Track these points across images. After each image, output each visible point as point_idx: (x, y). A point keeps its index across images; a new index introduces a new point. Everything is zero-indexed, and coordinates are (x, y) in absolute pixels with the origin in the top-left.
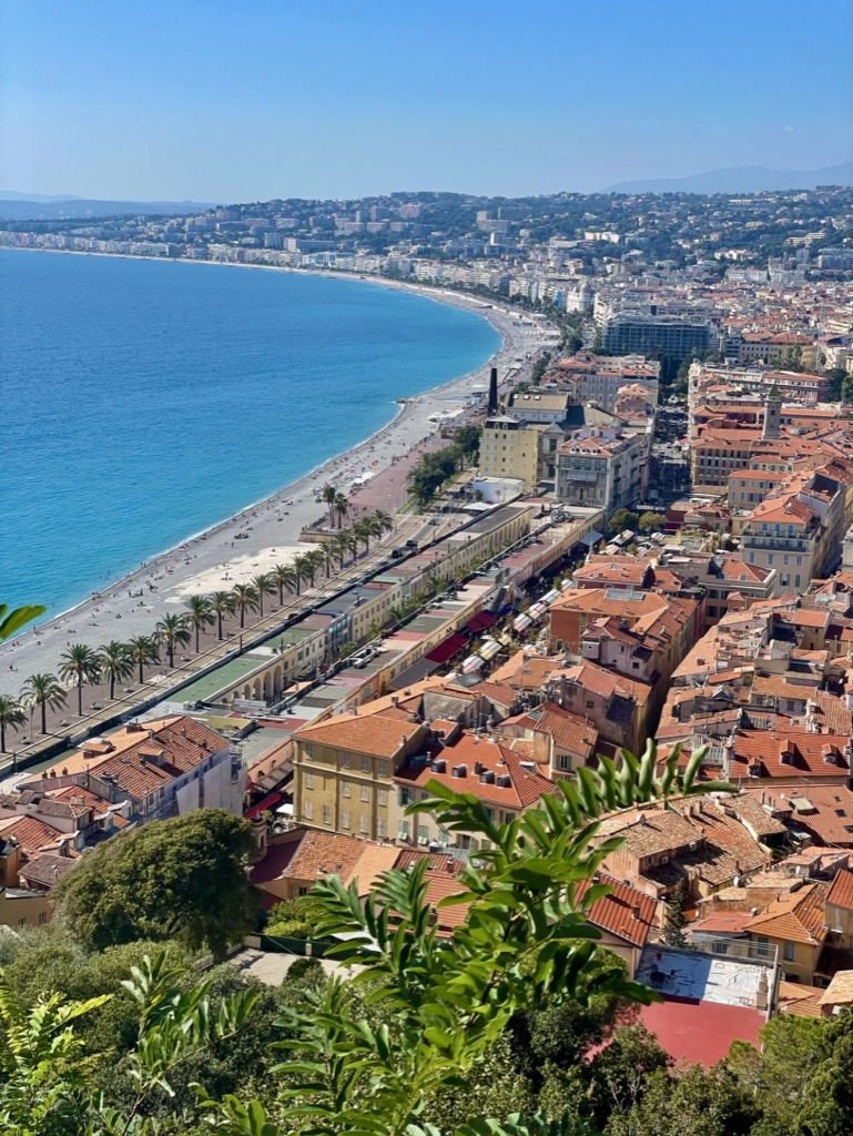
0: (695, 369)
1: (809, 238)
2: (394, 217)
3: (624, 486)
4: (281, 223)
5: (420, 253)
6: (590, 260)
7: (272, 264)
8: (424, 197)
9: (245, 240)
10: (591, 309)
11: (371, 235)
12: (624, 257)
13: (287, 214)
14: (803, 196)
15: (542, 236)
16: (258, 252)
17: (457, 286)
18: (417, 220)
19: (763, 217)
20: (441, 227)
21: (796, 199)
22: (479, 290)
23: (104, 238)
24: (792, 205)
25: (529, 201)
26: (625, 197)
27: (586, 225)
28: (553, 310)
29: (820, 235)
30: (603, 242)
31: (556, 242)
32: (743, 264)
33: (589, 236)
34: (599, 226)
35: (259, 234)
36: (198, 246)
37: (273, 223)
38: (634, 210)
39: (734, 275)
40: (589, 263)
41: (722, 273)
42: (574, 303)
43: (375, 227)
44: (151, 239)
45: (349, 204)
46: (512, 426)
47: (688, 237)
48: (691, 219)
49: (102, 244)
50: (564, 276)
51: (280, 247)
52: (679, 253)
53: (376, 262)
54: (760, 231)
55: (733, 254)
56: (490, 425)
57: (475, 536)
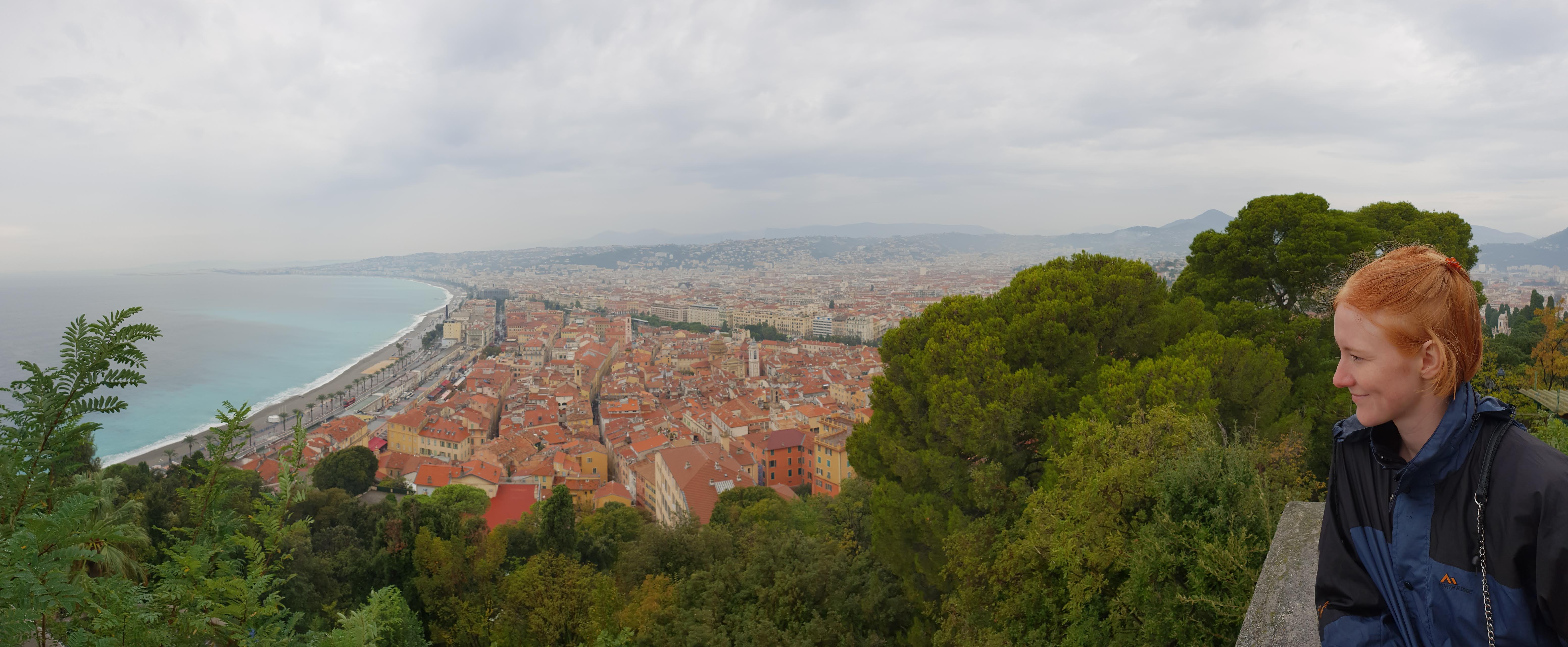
1: (536, 262)
14: (533, 250)
15: (461, 264)
19: (523, 256)
24: (531, 253)
25: (456, 254)
26: (483, 252)
27: (473, 261)
32: (519, 270)
33: (474, 264)
34: (477, 261)
38: (486, 256)
39: (516, 274)
41: (512, 273)
42: (471, 284)
47: (502, 263)
48: (503, 258)
54: (522, 260)
55: (515, 268)
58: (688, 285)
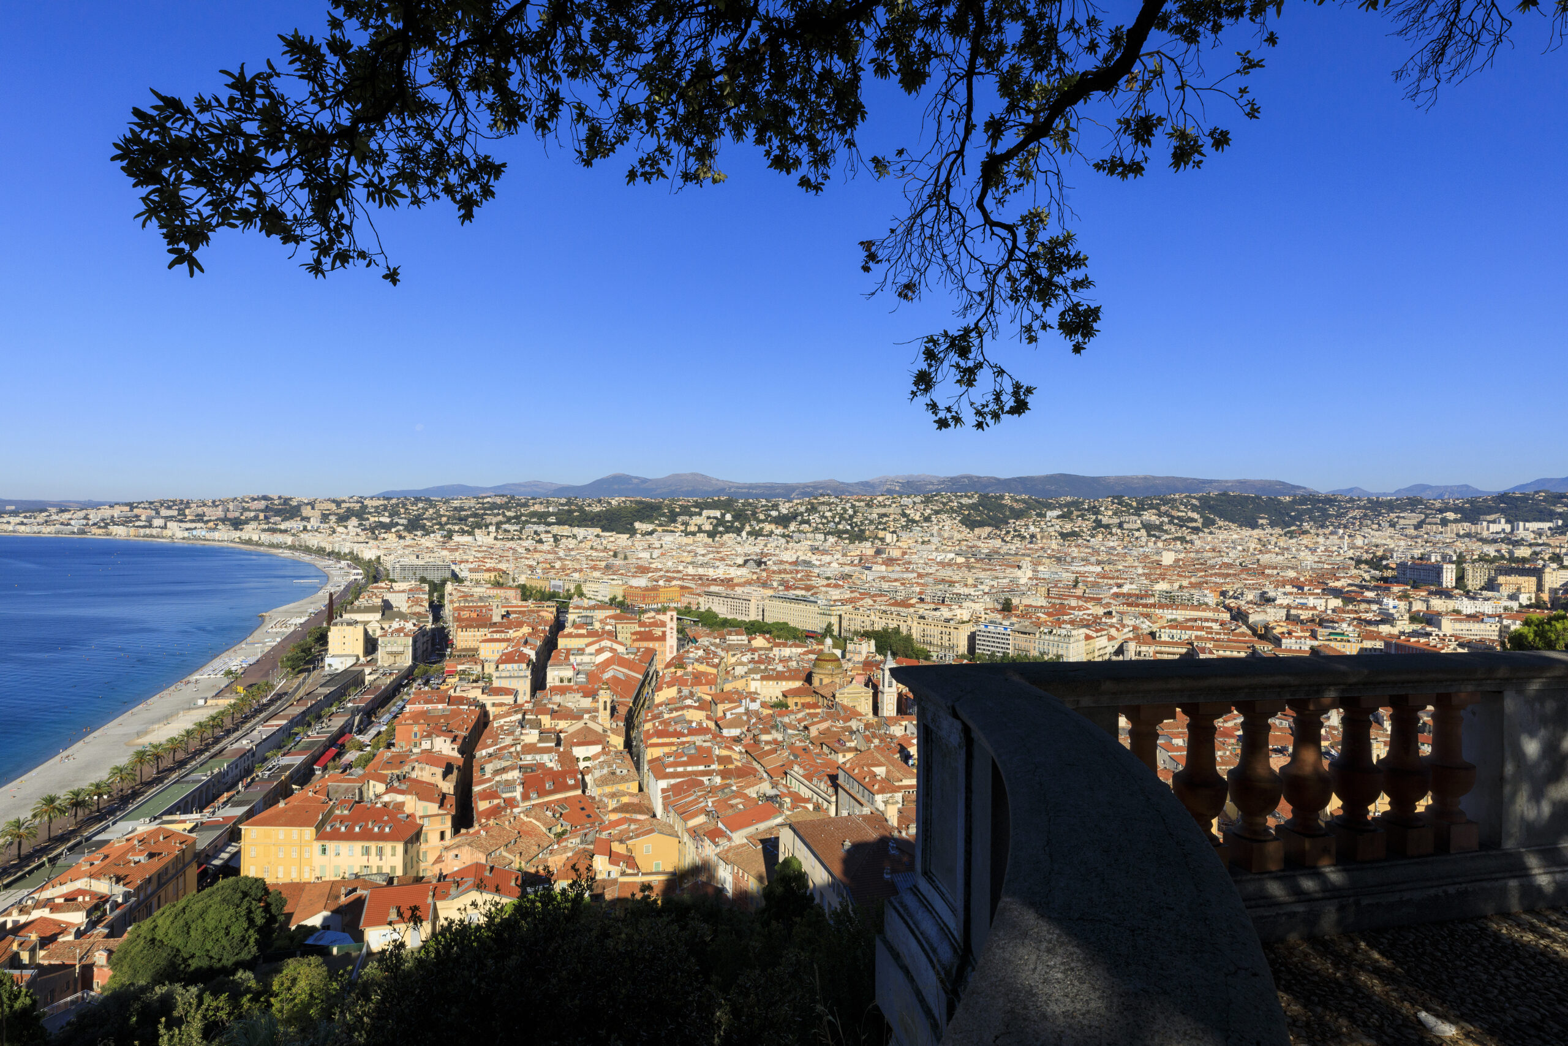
0: (449, 587)
1: (495, 520)
2: (248, 510)
3: (419, 652)
4: (164, 512)
5: (264, 530)
6: (375, 531)
7: (158, 537)
8: (265, 498)
9: (137, 524)
10: (379, 558)
11: (229, 520)
12: (393, 530)
13: (169, 508)
14: (489, 500)
15: (343, 519)
16: (148, 531)
17: (292, 548)
18: (262, 511)
19: (470, 508)
20: (278, 513)
21: (485, 501)
22: (307, 550)
23: (22, 523)
24: (483, 504)
25: (334, 501)
27: (370, 513)
28: (356, 560)
29: (500, 518)
30: (381, 522)
31: (354, 521)
32: (463, 532)
33: (372, 519)
34: (378, 511)
35: (149, 520)
36: (100, 527)
37: (158, 513)
38: (397, 505)
39: (456, 538)
40: (374, 533)
41: (450, 538)
43: (230, 515)
44: (62, 524)
45: (214, 502)
46: (349, 624)
47: (430, 519)
48: (431, 511)
49: (23, 528)
50: (360, 539)
51: (165, 527)
52: (423, 528)
53: (238, 534)
54: (467, 516)
55: (457, 528)
56: (335, 624)
57: (332, 689)
58: (759, 563)
